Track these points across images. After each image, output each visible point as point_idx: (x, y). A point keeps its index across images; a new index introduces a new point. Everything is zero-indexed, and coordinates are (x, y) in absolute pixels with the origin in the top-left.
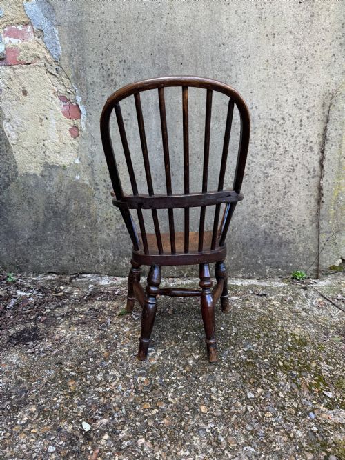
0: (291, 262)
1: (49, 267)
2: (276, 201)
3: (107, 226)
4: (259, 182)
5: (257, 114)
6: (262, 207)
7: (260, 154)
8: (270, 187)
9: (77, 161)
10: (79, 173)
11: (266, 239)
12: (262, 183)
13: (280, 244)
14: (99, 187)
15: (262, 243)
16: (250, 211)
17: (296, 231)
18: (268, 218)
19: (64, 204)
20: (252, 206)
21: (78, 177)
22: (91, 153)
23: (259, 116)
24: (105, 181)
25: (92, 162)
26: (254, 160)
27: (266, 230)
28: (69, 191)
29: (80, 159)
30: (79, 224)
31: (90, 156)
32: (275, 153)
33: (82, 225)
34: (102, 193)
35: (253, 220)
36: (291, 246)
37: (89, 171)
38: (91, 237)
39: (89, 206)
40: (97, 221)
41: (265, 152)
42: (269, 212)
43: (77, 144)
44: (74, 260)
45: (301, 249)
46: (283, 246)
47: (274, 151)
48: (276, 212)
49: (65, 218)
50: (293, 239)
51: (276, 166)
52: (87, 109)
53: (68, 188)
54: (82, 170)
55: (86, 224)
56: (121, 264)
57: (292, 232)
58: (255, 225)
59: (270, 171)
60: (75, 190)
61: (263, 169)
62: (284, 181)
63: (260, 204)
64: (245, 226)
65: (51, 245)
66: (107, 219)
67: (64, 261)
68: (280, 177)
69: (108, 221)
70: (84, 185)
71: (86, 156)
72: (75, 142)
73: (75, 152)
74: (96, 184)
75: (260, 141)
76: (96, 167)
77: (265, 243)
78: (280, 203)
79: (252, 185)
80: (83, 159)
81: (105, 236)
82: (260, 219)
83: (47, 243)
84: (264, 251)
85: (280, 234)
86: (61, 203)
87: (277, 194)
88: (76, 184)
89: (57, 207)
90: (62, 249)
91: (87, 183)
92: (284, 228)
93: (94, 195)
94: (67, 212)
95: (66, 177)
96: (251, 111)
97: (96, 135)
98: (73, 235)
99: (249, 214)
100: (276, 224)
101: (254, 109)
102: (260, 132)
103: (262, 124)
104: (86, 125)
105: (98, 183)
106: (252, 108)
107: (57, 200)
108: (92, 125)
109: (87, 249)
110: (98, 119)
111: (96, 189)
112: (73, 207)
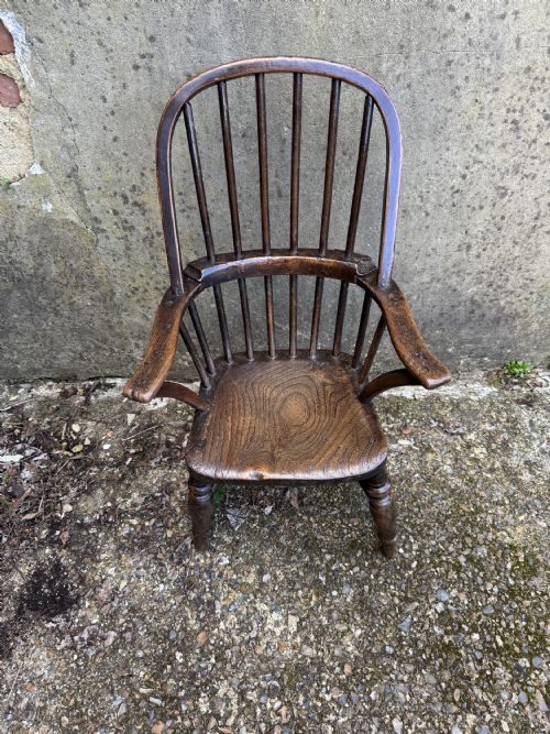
0: (510, 347)
1: (35, 371)
2: (509, 244)
3: (138, 301)
4: (481, 208)
5: (512, 36)
6: (478, 256)
7: (499, 142)
8: (503, 218)
9: (37, 170)
10: (47, 196)
11: (473, 312)
12: (487, 209)
13: (497, 321)
14: (103, 226)
15: (462, 318)
16: (449, 263)
17: (534, 297)
18: (485, 276)
19: (31, 263)
20: (456, 256)
21: (49, 207)
22: (66, 147)
23: (518, 40)
24: (115, 213)
25: (75, 169)
26: (482, 157)
27: (476, 298)
28: (36, 239)
29: (42, 164)
30: (75, 299)
31: (64, 156)
32: (534, 141)
33: (82, 300)
34: (113, 240)
35: (454, 280)
36: (517, 322)
37: (71, 190)
38: (108, 321)
39: (90, 265)
40: (114, 294)
41: (511, 137)
42: (490, 265)
43: (25, 126)
44: (82, 358)
45: (535, 326)
46: (502, 322)
47: (533, 135)
48: (501, 269)
49: (43, 290)
50: (526, 311)
51: (526, 172)
52: (24, 22)
53: (30, 233)
54: (54, 189)
55: (91, 299)
56: (180, 361)
57: (526, 299)
58: (455, 290)
59: (512, 183)
60: (46, 234)
61: (497, 178)
62: (538, 203)
63: (474, 252)
64: (434, 293)
65: (28, 336)
66: (136, 289)
67: (63, 360)
68: (531, 194)
69: (140, 294)
70: (66, 223)
71: (56, 158)
72: (16, 119)
73: (23, 145)
74: (96, 219)
75: (503, 111)
76: (87, 182)
77: (469, 320)
78: (518, 248)
79: (466, 212)
80: (50, 163)
81: (137, 319)
82: (468, 279)
83: (18, 333)
84: (464, 332)
85: (502, 303)
86: (25, 261)
87: (516, 230)
88: (46, 223)
89: (16, 269)
90: (52, 342)
91: (73, 217)
92: (512, 292)
93: (95, 243)
94: (44, 279)
95: (19, 207)
96: (499, 25)
97: (70, 100)
98: (69, 318)
99: (445, 271)
100: (499, 287)
101: (510, 18)
102: (508, 87)
103: (521, 63)
104: (35, 74)
105: (100, 216)
106: (503, 17)
107: (13, 255)
108: (53, 75)
109: (105, 341)
110: (66, 57)
111: (97, 231)
112: (53, 268)
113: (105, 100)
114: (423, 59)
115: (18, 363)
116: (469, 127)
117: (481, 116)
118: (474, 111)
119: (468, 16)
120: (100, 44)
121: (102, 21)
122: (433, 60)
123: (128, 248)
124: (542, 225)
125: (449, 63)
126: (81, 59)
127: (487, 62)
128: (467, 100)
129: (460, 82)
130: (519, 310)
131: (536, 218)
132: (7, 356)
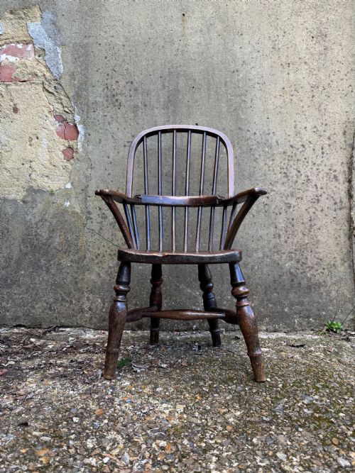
0: (324, 310)
1: (17, 318)
2: (301, 235)
3: (98, 263)
4: (280, 214)
5: (274, 141)
6: (286, 242)
7: (280, 182)
8: (293, 219)
9: (69, 186)
10: (69, 199)
11: (292, 281)
12: (284, 214)
13: (309, 288)
14: (92, 216)
15: (288, 286)
16: (271, 246)
18: (293, 255)
19: (45, 235)
20: (274, 241)
21: (68, 204)
22: (86, 177)
23: (277, 142)
24: (100, 209)
25: (86, 187)
26: (274, 188)
27: (292, 270)
28: (54, 221)
29: (72, 183)
30: (62, 261)
31: (84, 181)
32: (297, 182)
33: (66, 262)
34: (95, 224)
35: (276, 257)
36: (322, 289)
37: (81, 197)
38: (76, 278)
39: (78, 238)
40: (85, 258)
41: (285, 180)
42: (294, 247)
43: (70, 167)
44: (50, 309)
46: (313, 290)
47: (295, 179)
48: (302, 249)
49: (46, 253)
50: (324, 282)
51: (298, 196)
52: (86, 128)
54: (73, 195)
55: (72, 261)
57: (322, 273)
58: (278, 264)
59: (292, 201)
60: (61, 219)
61: (284, 199)
62: (308, 213)
63: (283, 239)
64: (267, 265)
65: (24, 288)
66: (99, 255)
67: (38, 310)
68: (303, 208)
69: (100, 258)
70: (74, 213)
72: (68, 164)
73: (66, 175)
74: (89, 213)
75: (279, 168)
76: (90, 193)
77: (292, 287)
78: (306, 237)
79: (273, 216)
80: (76, 184)
81: (93, 277)
82: (284, 257)
83: (19, 286)
84: (291, 296)
85: (309, 275)
86: (43, 234)
87: (301, 227)
88: (65, 211)
89: (37, 239)
90: (36, 294)
91: (78, 210)
92: (312, 268)
93: (84, 225)
94: (49, 246)
95: (53, 203)
96: (268, 137)
97: (94, 157)
98: (54, 275)
99: (270, 250)
100: (303, 263)
101: (271, 135)
102: (278, 159)
103: (281, 150)
104: (83, 146)
105: (91, 210)
106: (269, 134)
107: (38, 231)
108: (90, 147)
109: (69, 294)
110: (98, 140)
111: (88, 218)
112: (57, 240)
113: (109, 157)
114: (240, 148)
115: (8, 311)
116: (265, 175)
117: (269, 170)
118: (266, 168)
119: (255, 133)
120: (113, 137)
121: (116, 130)
122: (244, 148)
123: (101, 229)
124: (315, 225)
125: (251, 149)
126: (103, 142)
127: (267, 149)
128: (262, 164)
129: (257, 156)
130: (321, 281)
131: (310, 220)
132: (4, 304)
